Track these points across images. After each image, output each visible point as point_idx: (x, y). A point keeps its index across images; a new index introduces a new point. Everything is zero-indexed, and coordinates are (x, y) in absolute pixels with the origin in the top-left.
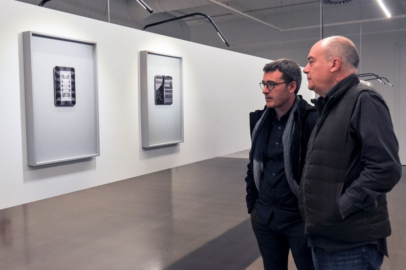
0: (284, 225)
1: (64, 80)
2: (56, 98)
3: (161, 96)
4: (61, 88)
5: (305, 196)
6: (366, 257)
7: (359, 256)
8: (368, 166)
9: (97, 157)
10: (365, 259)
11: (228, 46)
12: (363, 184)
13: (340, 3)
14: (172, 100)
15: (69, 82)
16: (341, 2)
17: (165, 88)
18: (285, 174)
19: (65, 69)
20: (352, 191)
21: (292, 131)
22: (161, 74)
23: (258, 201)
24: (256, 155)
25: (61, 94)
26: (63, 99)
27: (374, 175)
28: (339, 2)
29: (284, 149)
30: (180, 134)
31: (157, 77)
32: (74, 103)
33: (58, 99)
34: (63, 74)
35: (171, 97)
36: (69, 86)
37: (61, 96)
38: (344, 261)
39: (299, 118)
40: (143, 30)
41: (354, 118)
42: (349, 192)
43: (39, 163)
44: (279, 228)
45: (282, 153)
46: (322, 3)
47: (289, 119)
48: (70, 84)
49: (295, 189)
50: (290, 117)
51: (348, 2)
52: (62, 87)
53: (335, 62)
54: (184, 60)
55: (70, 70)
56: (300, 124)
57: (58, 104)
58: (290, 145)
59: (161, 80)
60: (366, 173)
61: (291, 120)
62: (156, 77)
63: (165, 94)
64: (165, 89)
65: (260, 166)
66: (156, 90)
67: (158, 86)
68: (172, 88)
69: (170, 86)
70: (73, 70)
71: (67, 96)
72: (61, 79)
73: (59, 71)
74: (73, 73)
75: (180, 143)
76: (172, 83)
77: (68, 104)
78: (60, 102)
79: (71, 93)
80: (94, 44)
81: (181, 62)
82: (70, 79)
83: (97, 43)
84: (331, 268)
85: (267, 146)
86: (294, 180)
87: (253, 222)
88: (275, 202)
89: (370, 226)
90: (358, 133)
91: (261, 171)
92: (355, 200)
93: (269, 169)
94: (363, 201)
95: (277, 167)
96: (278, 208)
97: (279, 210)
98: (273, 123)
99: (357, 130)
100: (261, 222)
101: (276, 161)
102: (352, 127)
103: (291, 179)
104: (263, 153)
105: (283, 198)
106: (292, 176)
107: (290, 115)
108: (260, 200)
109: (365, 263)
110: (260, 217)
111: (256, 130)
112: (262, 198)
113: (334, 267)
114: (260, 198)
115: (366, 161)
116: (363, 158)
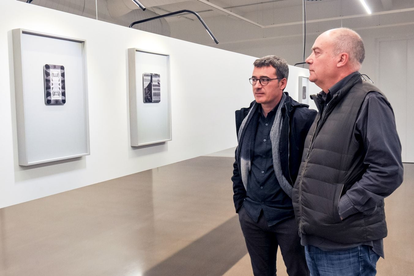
0: (275, 223)
1: (54, 79)
2: (47, 97)
3: (149, 95)
4: (51, 87)
5: (302, 194)
6: (361, 255)
7: (355, 254)
8: (372, 169)
9: (86, 156)
10: (360, 257)
11: (217, 43)
12: (365, 187)
14: (160, 98)
15: (59, 81)
18: (274, 171)
19: (55, 67)
20: (354, 193)
21: (280, 127)
22: (149, 72)
23: (246, 200)
24: (243, 153)
25: (52, 93)
26: (53, 98)
27: (378, 178)
29: (272, 145)
30: (168, 132)
31: (146, 75)
32: (64, 101)
33: (49, 98)
34: (53, 72)
35: (158, 95)
36: (59, 84)
37: (52, 95)
38: (340, 259)
39: (287, 114)
40: (130, 27)
41: (359, 120)
42: (350, 193)
43: (30, 163)
44: (269, 226)
45: (271, 150)
47: (276, 115)
48: (60, 82)
49: (284, 185)
50: (278, 114)
52: (52, 85)
53: (343, 57)
54: (171, 57)
55: (60, 68)
56: (288, 119)
57: (48, 102)
58: (278, 141)
59: (149, 78)
60: (370, 176)
61: (279, 116)
62: (144, 75)
63: (153, 91)
64: (153, 87)
65: (247, 164)
66: (144, 88)
67: (146, 84)
68: (159, 86)
69: (158, 84)
70: (62, 68)
71: (57, 95)
72: (51, 77)
73: (49, 69)
74: (63, 71)
75: (168, 142)
76: (160, 81)
77: (58, 103)
78: (50, 100)
79: (61, 91)
80: (83, 42)
81: (168, 59)
82: (60, 78)
83: (86, 40)
84: (326, 266)
85: (254, 143)
86: (283, 177)
87: (241, 221)
88: (264, 199)
89: (367, 227)
90: (362, 135)
91: (248, 170)
92: (356, 203)
93: (257, 167)
94: (363, 204)
95: (265, 164)
96: (267, 205)
97: (268, 207)
98: (260, 120)
99: (362, 132)
100: (250, 221)
101: (264, 158)
102: (357, 129)
103: (280, 175)
104: (251, 150)
105: (272, 195)
106: (281, 172)
107: (277, 111)
108: (248, 199)
109: (361, 261)
110: (249, 216)
111: (243, 128)
112: (250, 197)
113: (329, 265)
114: (249, 197)
115: (370, 164)
116: (367, 161)
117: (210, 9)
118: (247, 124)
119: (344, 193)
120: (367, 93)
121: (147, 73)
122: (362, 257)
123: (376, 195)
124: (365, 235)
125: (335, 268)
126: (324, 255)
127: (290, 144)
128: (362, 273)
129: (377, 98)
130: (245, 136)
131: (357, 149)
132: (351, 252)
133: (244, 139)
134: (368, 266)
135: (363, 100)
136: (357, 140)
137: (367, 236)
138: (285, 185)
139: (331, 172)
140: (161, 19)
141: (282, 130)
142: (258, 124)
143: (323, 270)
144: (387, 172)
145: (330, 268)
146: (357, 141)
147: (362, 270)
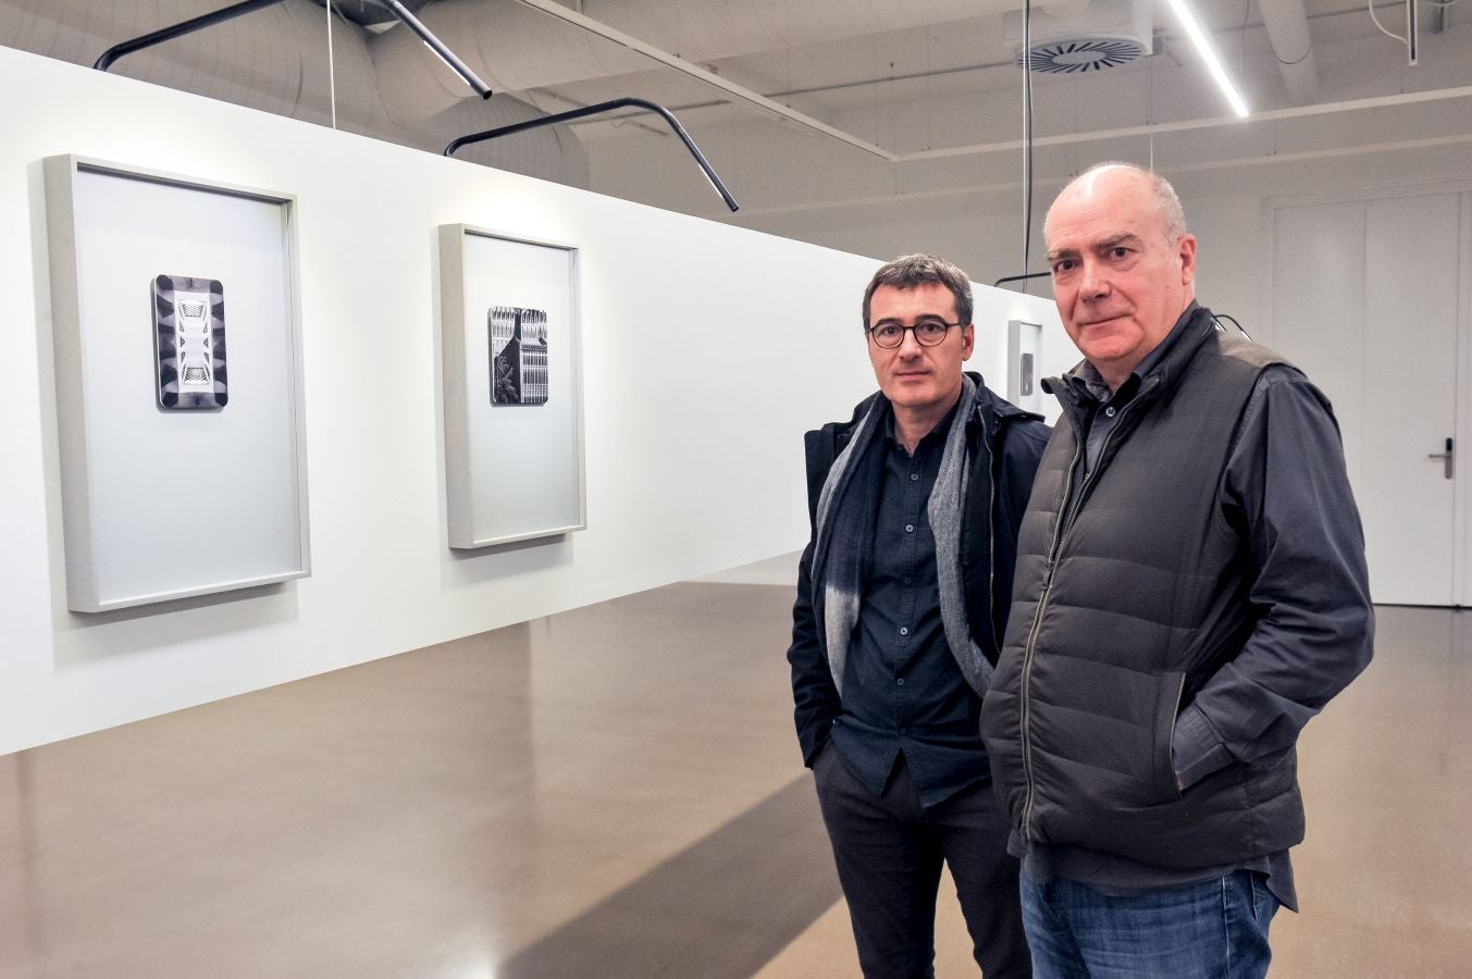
0: (942, 795)
1: (189, 323)
2: (163, 385)
3: (510, 378)
4: (179, 350)
5: (1032, 710)
6: (1231, 905)
7: (1211, 902)
8: (1283, 622)
9: (300, 582)
10: (1229, 910)
11: (735, 209)
12: (1264, 682)
13: (1084, 70)
14: (546, 390)
15: (205, 331)
16: (1087, 65)
17: (524, 351)
18: (941, 628)
19: (190, 284)
20: (1225, 701)
22: (510, 303)
23: (841, 723)
24: (834, 573)
25: (180, 371)
26: (184, 387)
27: (1304, 651)
28: (1080, 65)
29: (938, 542)
30: (575, 506)
31: (498, 314)
32: (222, 399)
33: (170, 388)
34: (184, 303)
35: (542, 379)
36: (206, 342)
37: (180, 376)
38: (1159, 922)
39: (985, 440)
40: (445, 155)
41: (1239, 461)
42: (1209, 703)
43: (108, 601)
44: (927, 805)
46: (1027, 67)
47: (947, 445)
48: (209, 335)
49: (977, 671)
51: (1110, 65)
52: (182, 344)
54: (583, 256)
55: (209, 289)
56: (989, 459)
57: (169, 402)
58: (958, 528)
59: (511, 323)
60: (1276, 643)
61: (956, 447)
62: (494, 314)
63: (523, 368)
64: (522, 354)
65: (848, 606)
66: (494, 356)
67: (501, 343)
68: (544, 350)
69: (539, 344)
70: (216, 288)
71: (198, 378)
72: (177, 319)
73: (168, 292)
74: (217, 299)
75: (575, 534)
76: (546, 333)
77: (202, 404)
78: (176, 395)
79: (211, 365)
80: (287, 201)
81: (574, 262)
82: (209, 320)
83: (296, 197)
84: (1109, 948)
85: (874, 539)
86: (973, 645)
87: (825, 792)
88: (908, 720)
89: (1253, 810)
90: (1248, 507)
91: (850, 623)
92: (1231, 733)
93: (882, 616)
94: (1256, 737)
95: (912, 604)
96: (919, 740)
97: (920, 744)
98: (891, 462)
99: (1247, 500)
100: (854, 789)
101: (908, 586)
102: (1230, 489)
103: (964, 640)
104: (862, 561)
105: (936, 704)
106: (965, 631)
107: (951, 433)
108: (847, 719)
109: (1229, 925)
110: (851, 774)
111: (833, 489)
112: (855, 712)
113: (1122, 944)
114: (850, 713)
115: (1273, 605)
116: (1262, 592)
117: (721, 96)
118: (849, 476)
119: (1187, 700)
120: (1257, 372)
121: (504, 305)
122: (1234, 913)
123: (1299, 706)
124: (1249, 837)
125: (1141, 952)
126: (1103, 910)
127: (994, 542)
128: (1233, 966)
129: (1292, 388)
130: (842, 516)
131: (1230, 555)
132: (1197, 897)
133: (839, 524)
134: (1253, 940)
135: (1247, 394)
136: (1228, 523)
137: (1255, 839)
138: (980, 674)
139: (1140, 632)
140: (556, 125)
141: (967, 494)
142: (885, 474)
143: (1100, 960)
144: (1336, 628)
145: (1122, 954)
146: (1232, 527)
147: (1231, 957)
